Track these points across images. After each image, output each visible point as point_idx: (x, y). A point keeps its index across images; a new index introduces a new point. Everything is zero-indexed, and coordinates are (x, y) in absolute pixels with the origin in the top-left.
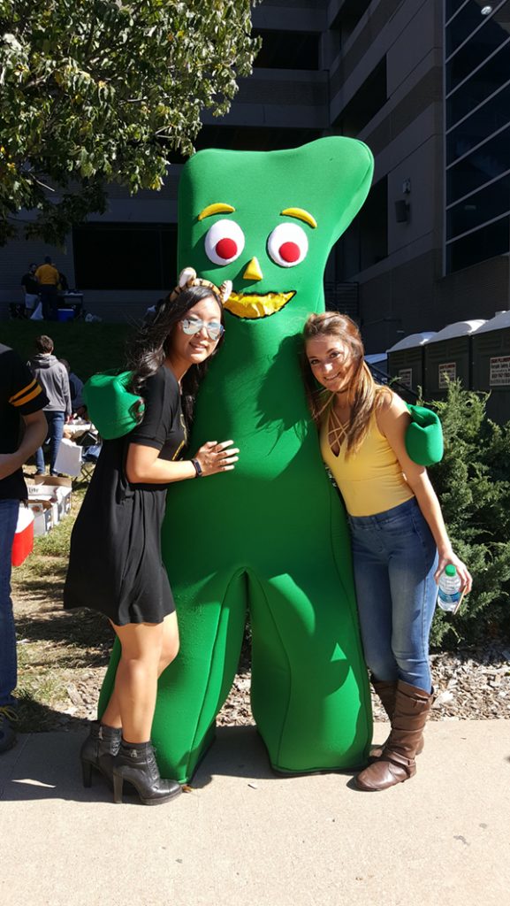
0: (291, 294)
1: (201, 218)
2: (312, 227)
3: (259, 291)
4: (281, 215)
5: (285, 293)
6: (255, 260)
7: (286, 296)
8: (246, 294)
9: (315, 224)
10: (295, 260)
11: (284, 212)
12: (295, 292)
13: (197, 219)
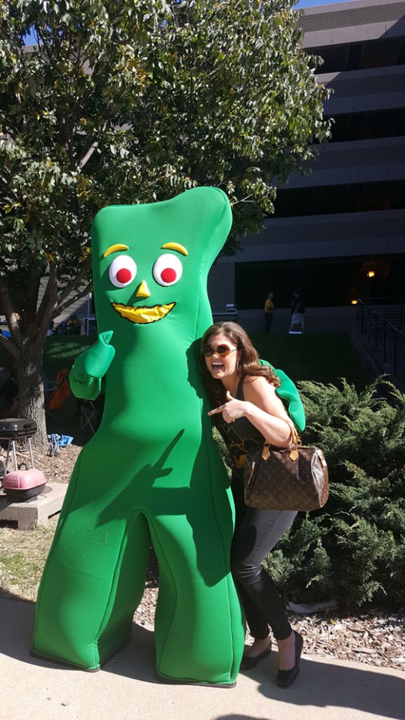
0: (172, 305)
1: (105, 256)
2: (184, 255)
3: (148, 305)
4: (162, 248)
5: (167, 305)
6: (144, 283)
7: (167, 307)
8: (139, 307)
9: (186, 253)
10: (173, 281)
11: (164, 246)
12: (175, 303)
13: (103, 257)
